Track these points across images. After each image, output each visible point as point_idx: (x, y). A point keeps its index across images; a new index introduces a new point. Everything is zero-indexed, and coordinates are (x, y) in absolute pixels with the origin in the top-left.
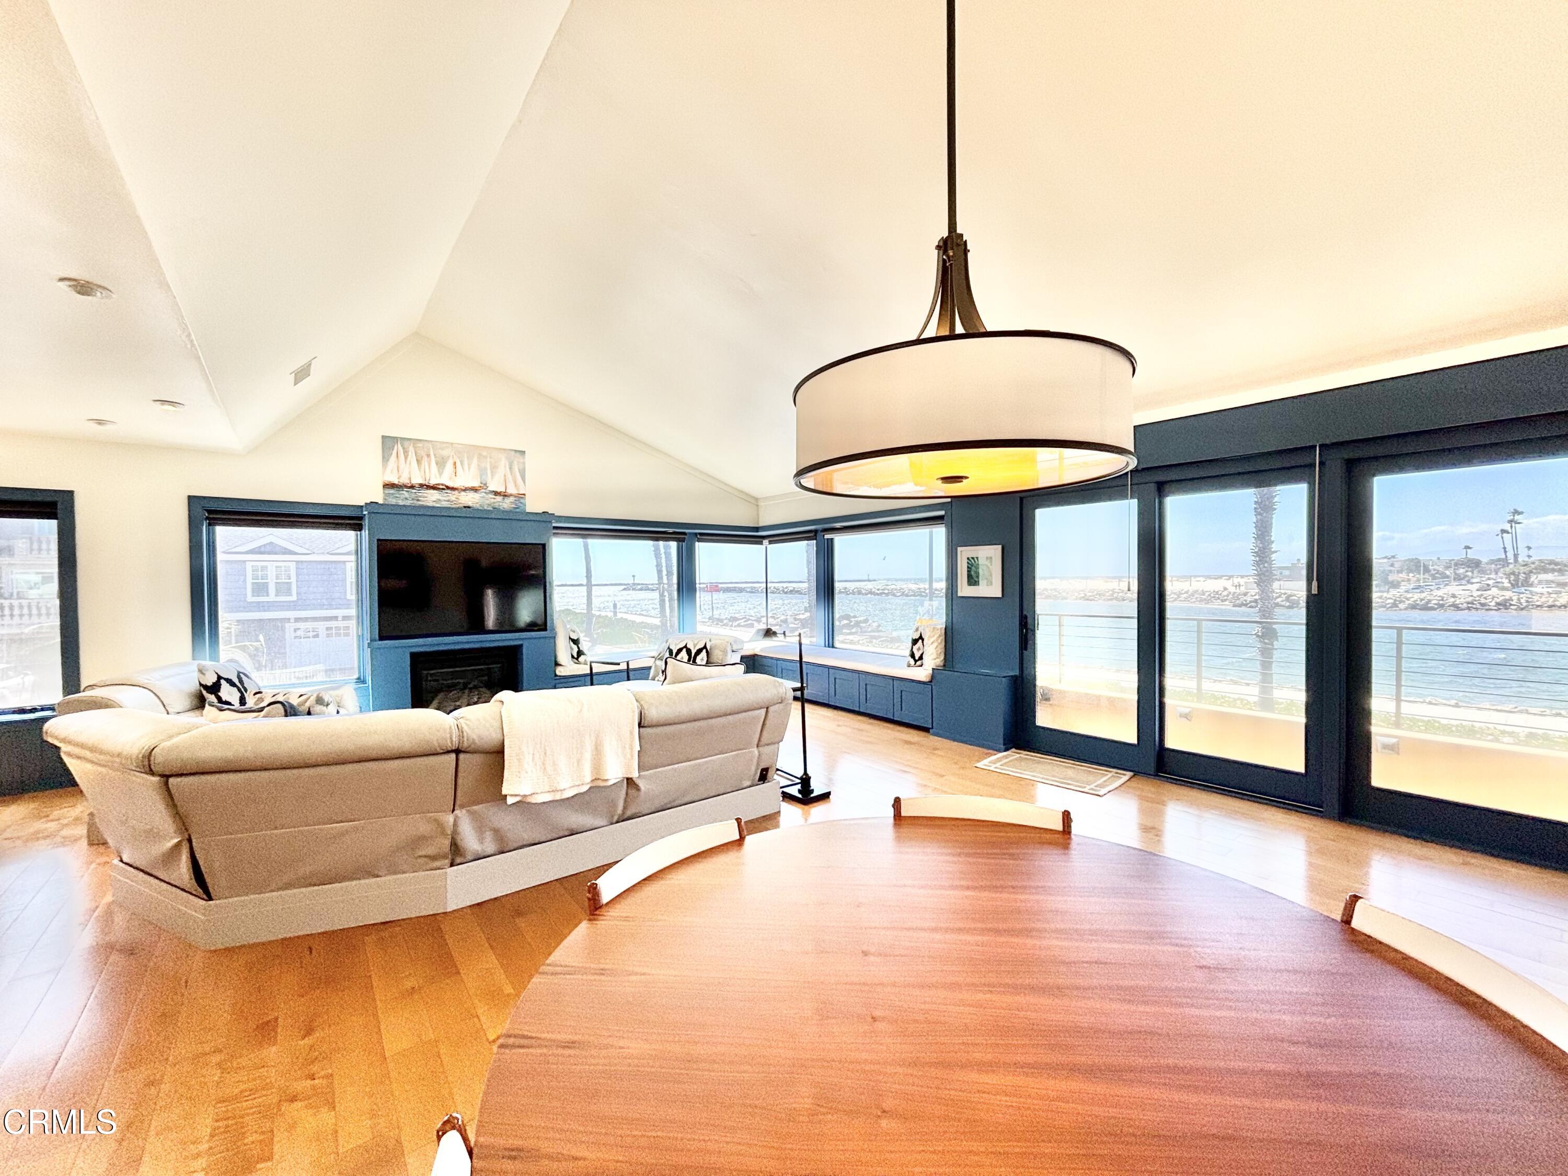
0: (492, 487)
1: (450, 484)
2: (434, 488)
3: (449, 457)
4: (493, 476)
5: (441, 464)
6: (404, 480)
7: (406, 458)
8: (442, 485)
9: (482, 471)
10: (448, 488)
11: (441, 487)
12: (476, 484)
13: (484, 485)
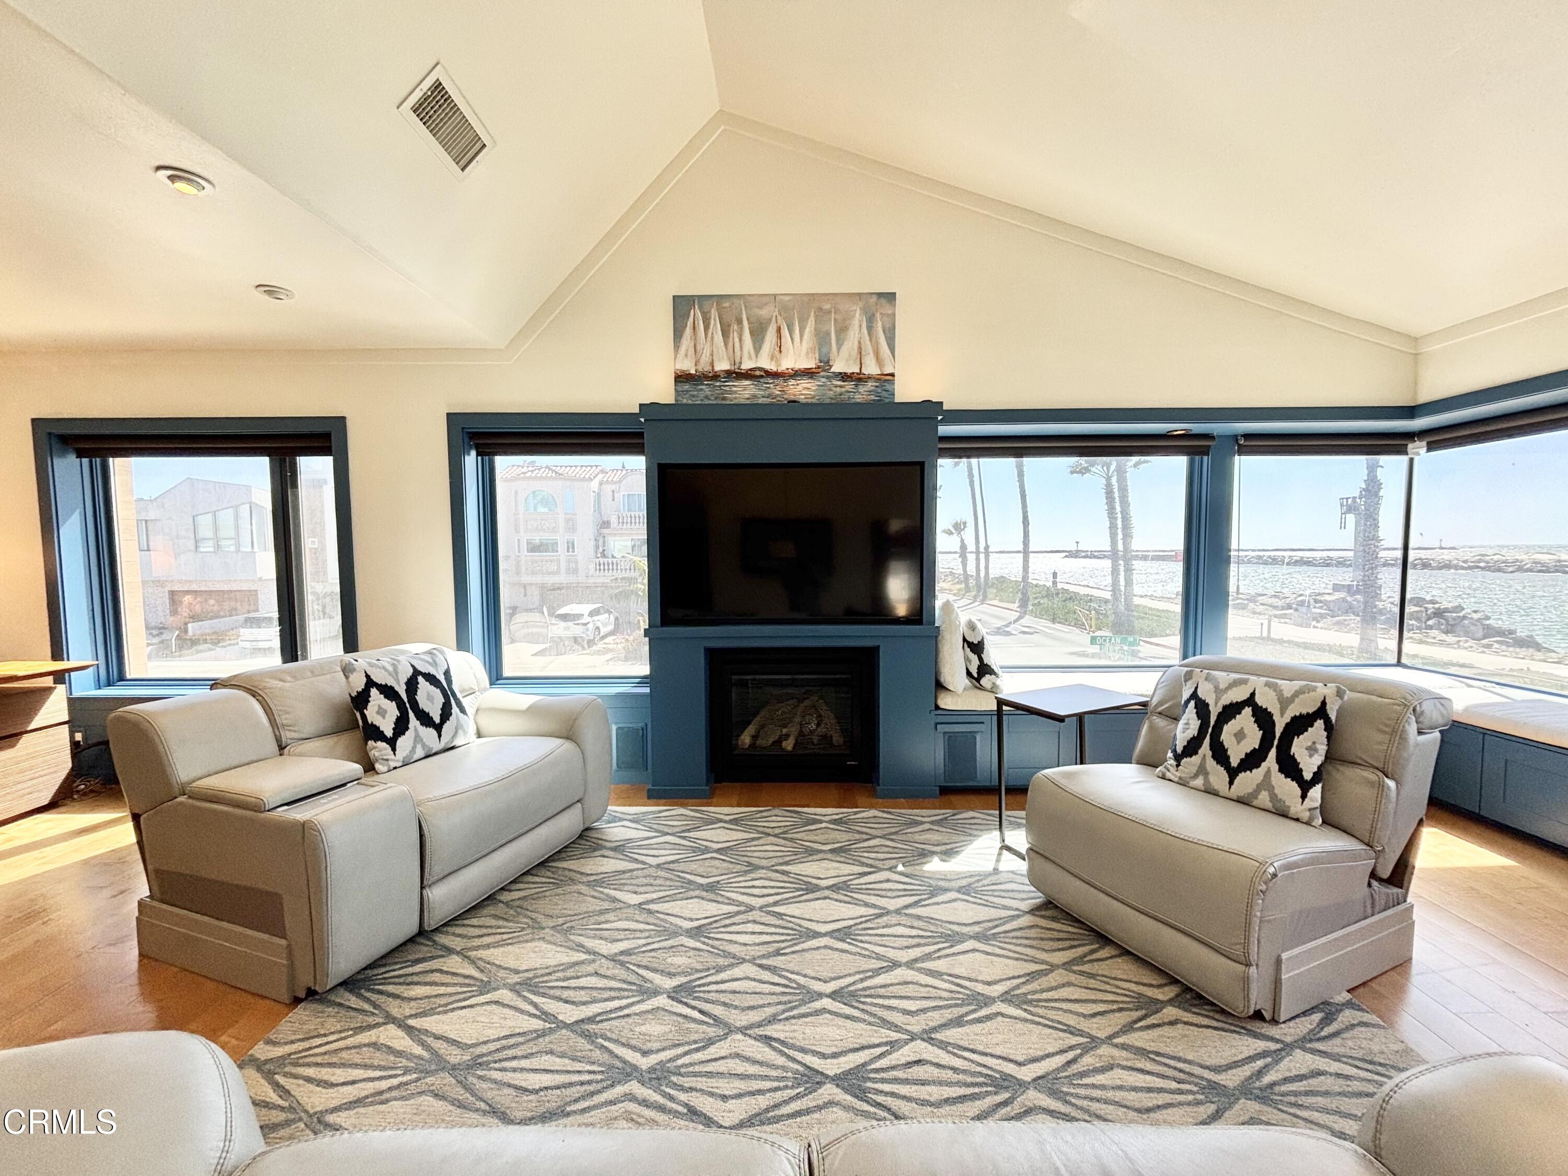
0: (837, 368)
1: (771, 366)
2: (748, 375)
3: (771, 320)
4: (839, 346)
5: (758, 334)
6: (704, 367)
7: (706, 328)
8: (760, 369)
9: (822, 339)
10: (769, 374)
11: (758, 373)
12: (811, 364)
13: (825, 364)
